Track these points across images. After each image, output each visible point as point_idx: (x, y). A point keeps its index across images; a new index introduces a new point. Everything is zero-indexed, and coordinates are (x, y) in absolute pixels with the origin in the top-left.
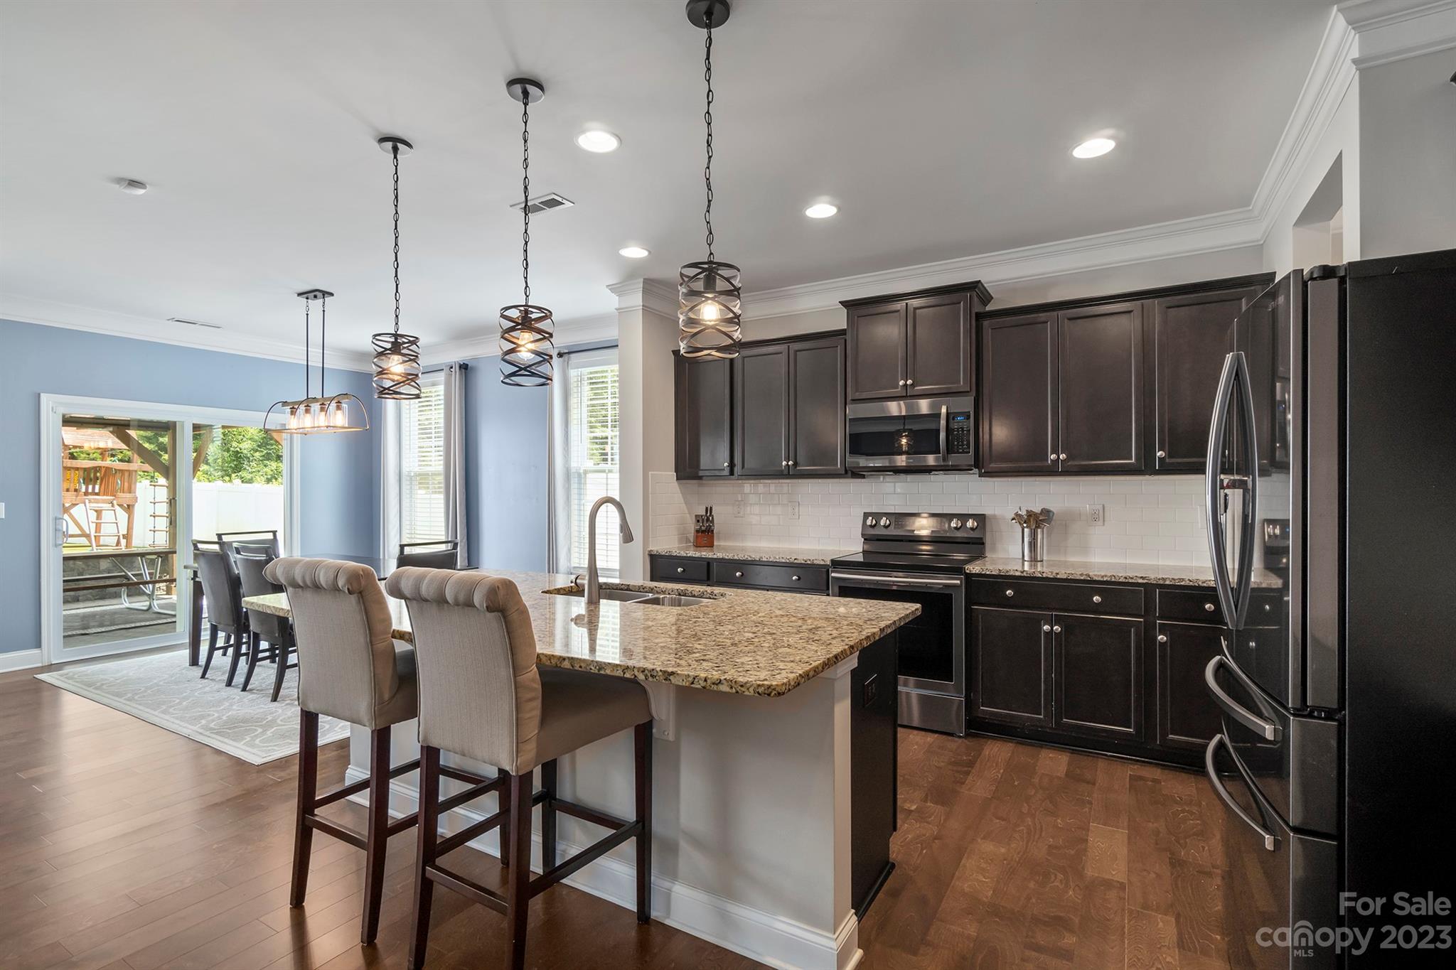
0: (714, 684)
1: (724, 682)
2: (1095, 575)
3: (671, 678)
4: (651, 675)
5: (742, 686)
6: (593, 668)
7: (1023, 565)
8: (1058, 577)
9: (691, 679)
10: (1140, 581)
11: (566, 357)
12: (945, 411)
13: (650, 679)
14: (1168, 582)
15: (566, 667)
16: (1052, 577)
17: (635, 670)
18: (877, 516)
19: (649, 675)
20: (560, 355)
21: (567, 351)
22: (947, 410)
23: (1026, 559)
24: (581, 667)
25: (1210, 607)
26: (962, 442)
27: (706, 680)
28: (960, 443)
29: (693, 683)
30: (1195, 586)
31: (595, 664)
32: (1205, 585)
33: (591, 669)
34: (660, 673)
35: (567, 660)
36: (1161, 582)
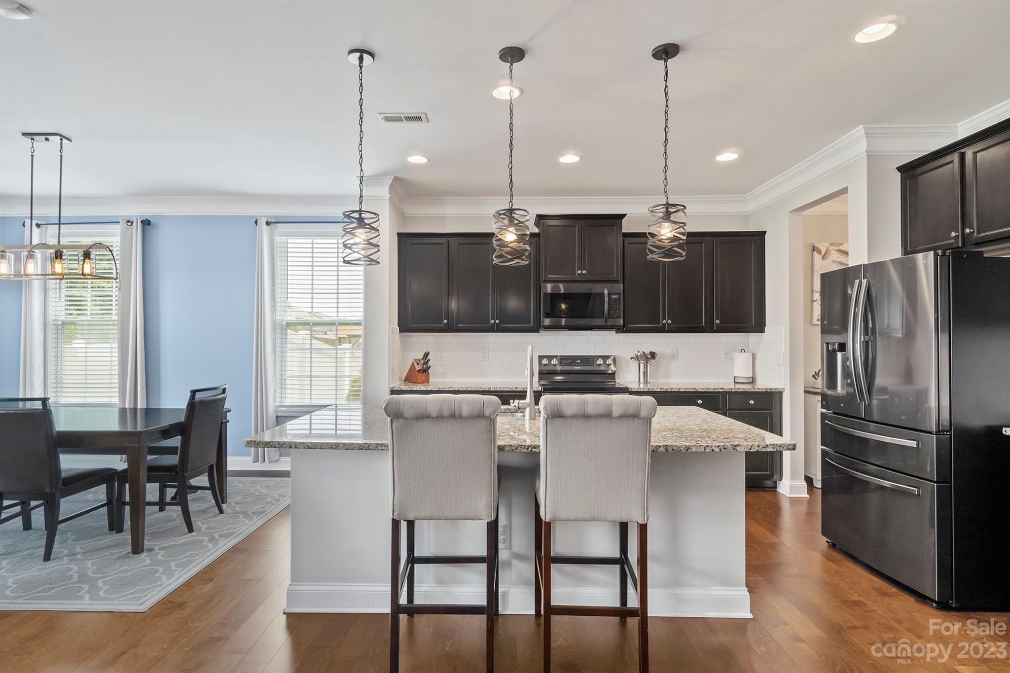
0: (763, 448)
1: (770, 446)
2: (699, 389)
3: (737, 448)
4: (724, 448)
5: (780, 447)
6: (682, 449)
7: (639, 385)
8: (680, 390)
9: (749, 447)
10: (721, 390)
11: (273, 225)
12: (607, 292)
13: (723, 450)
14: (733, 391)
15: (661, 451)
16: (676, 391)
17: (713, 447)
18: (550, 358)
19: (722, 448)
20: (268, 223)
21: (274, 221)
22: (608, 291)
23: (641, 382)
24: (673, 450)
25: (752, 402)
26: (616, 311)
27: (759, 446)
28: (615, 312)
29: (751, 449)
30: (745, 392)
31: (684, 447)
32: (750, 391)
33: (681, 450)
34: (730, 446)
35: (663, 447)
36: (730, 391)
